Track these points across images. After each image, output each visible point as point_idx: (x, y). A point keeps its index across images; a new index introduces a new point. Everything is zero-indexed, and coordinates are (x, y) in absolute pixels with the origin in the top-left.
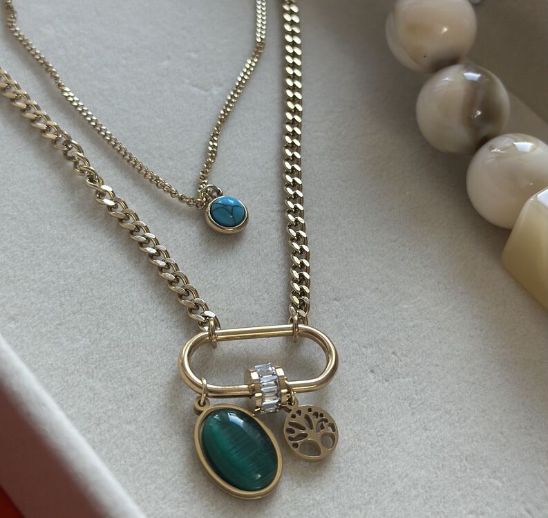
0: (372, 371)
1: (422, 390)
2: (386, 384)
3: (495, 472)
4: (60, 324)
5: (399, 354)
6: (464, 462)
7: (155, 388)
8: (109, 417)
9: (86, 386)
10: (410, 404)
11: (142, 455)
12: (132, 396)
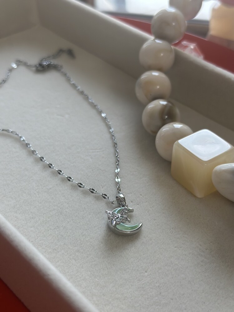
0: (132, 202)
1: (153, 206)
2: (138, 206)
3: (185, 232)
4: (4, 196)
5: (143, 195)
6: (172, 229)
7: (42, 214)
8: (23, 226)
9: (14, 216)
10: (148, 212)
11: (36, 238)
12: (32, 218)
